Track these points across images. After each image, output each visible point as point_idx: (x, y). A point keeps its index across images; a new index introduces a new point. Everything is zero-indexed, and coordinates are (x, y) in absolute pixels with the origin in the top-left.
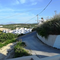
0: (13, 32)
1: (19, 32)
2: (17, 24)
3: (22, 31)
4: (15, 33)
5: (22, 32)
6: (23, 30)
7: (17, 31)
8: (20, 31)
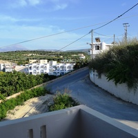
0: (25, 69)
1: (39, 71)
2: (31, 52)
3: (45, 67)
4: (30, 71)
5: (45, 71)
6: (48, 66)
7: (35, 67)
8: (42, 67)
